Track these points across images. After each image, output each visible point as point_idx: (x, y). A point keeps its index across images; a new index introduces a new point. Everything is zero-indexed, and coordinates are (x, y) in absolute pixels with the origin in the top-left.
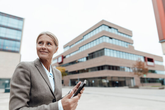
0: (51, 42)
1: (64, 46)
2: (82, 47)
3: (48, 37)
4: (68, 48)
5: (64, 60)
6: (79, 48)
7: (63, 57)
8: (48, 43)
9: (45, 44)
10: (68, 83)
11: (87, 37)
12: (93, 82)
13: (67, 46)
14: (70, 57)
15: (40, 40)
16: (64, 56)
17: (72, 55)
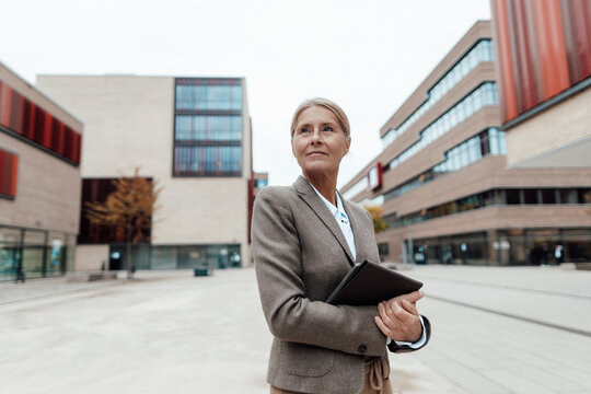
0: (333, 122)
1: (381, 130)
2: (428, 130)
3: (322, 109)
4: (392, 136)
5: (386, 176)
6: (421, 133)
7: (383, 169)
8: (326, 128)
9: (316, 130)
10: (400, 252)
11: (437, 94)
12: (464, 247)
13: (389, 130)
14: (400, 166)
15: (301, 123)
16: (384, 164)
17: (403, 158)
